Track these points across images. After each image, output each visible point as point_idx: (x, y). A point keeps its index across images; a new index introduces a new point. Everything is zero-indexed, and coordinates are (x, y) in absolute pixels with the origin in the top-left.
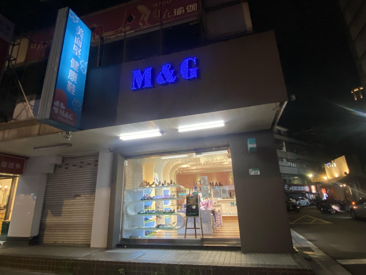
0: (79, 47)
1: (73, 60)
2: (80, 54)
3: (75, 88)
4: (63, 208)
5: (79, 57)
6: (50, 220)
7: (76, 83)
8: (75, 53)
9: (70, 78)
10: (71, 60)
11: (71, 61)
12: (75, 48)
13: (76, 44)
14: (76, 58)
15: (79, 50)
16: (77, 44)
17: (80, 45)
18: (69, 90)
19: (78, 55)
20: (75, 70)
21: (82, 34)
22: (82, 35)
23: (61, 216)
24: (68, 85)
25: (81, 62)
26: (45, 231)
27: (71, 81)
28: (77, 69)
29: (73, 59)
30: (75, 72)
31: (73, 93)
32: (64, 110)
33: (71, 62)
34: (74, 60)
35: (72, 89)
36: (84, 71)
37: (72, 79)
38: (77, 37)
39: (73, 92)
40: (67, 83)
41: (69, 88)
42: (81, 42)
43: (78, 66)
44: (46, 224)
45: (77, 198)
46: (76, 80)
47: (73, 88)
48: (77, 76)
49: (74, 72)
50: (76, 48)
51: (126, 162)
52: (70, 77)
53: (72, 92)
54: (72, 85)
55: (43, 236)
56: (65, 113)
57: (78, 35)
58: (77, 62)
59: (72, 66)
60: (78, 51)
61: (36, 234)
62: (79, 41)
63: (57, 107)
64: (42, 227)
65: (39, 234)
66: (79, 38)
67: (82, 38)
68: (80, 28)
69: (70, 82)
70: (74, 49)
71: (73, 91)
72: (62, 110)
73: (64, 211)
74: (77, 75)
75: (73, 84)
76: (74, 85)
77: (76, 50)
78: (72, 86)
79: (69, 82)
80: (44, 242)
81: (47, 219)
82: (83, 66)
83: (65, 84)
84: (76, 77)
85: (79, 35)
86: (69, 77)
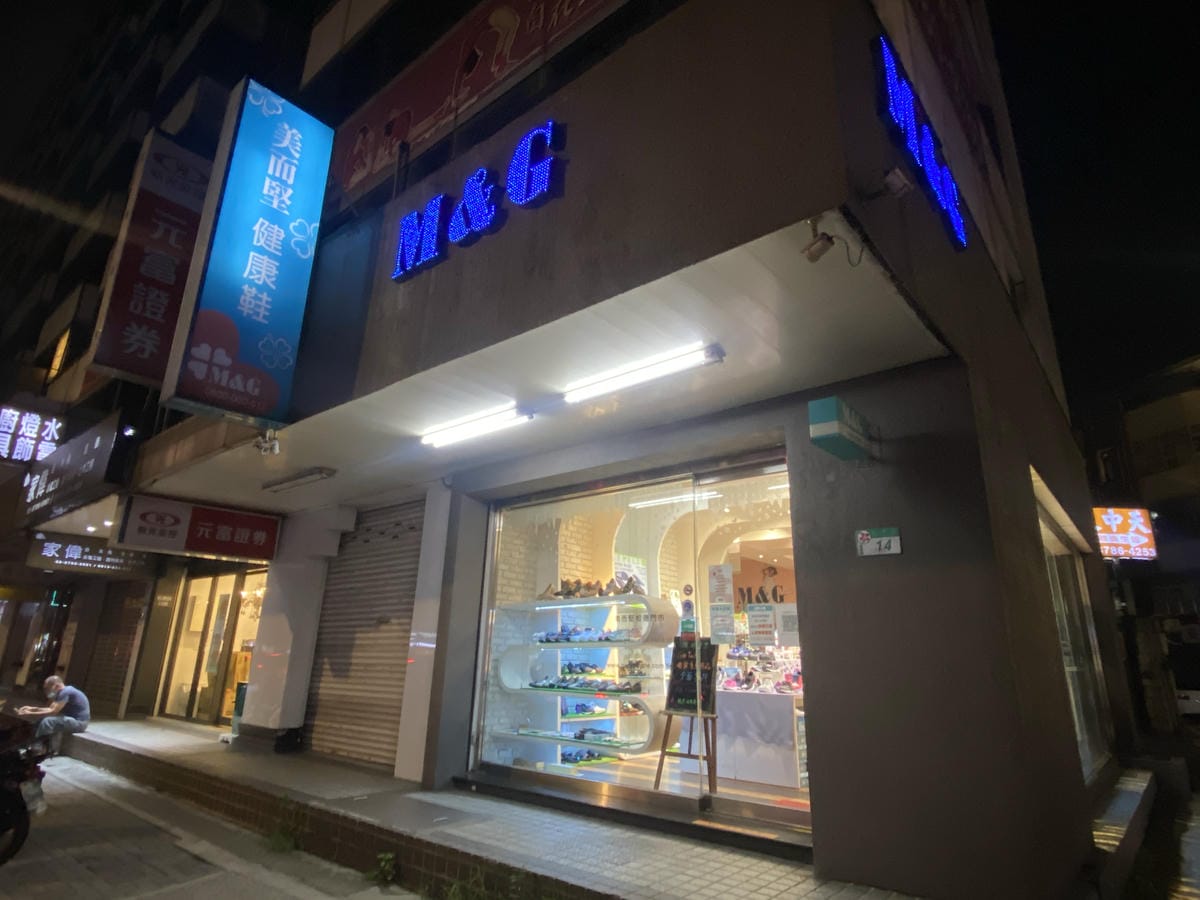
0: (284, 183)
1: (263, 224)
2: (289, 203)
3: (267, 302)
4: (354, 654)
5: (286, 212)
6: (329, 687)
7: (274, 287)
8: (272, 203)
9: (252, 277)
10: (254, 224)
11: (256, 228)
12: (271, 187)
13: (273, 178)
14: (275, 217)
15: (286, 191)
16: (277, 175)
17: (288, 176)
18: (246, 311)
19: (283, 206)
20: (272, 250)
21: (299, 144)
22: (298, 149)
23: (347, 677)
24: (243, 297)
25: (294, 227)
26: (317, 717)
27: (251, 283)
28: (276, 249)
29: (261, 220)
30: (270, 258)
31: (260, 319)
32: (227, 368)
33: (254, 232)
34: (267, 223)
35: (259, 306)
36: (305, 251)
37: (259, 279)
38: (275, 154)
39: (261, 316)
40: (242, 292)
41: (247, 305)
42: (294, 169)
43: (281, 239)
44: (320, 697)
45: (384, 627)
46: (274, 279)
47: (263, 303)
48: (278, 268)
49: (265, 257)
50: (274, 189)
51: (499, 522)
52: (251, 273)
53: (258, 314)
54: (260, 296)
55: (312, 731)
56: (231, 376)
57: (284, 148)
58: (276, 227)
59: (258, 241)
60: (280, 195)
61: (296, 722)
62: (286, 166)
63: (205, 362)
64: (312, 707)
65: (305, 725)
66: (284, 158)
67: (297, 155)
68: (291, 129)
69: (251, 287)
70: (265, 191)
71: (262, 312)
72: (222, 368)
73: (357, 664)
74: (277, 264)
75: (262, 293)
76: (265, 294)
77: (272, 193)
78: (261, 300)
79: (246, 288)
80: (314, 748)
81: (322, 685)
82: (299, 237)
83: (235, 293)
84: (275, 272)
85: (287, 148)
86: (245, 275)
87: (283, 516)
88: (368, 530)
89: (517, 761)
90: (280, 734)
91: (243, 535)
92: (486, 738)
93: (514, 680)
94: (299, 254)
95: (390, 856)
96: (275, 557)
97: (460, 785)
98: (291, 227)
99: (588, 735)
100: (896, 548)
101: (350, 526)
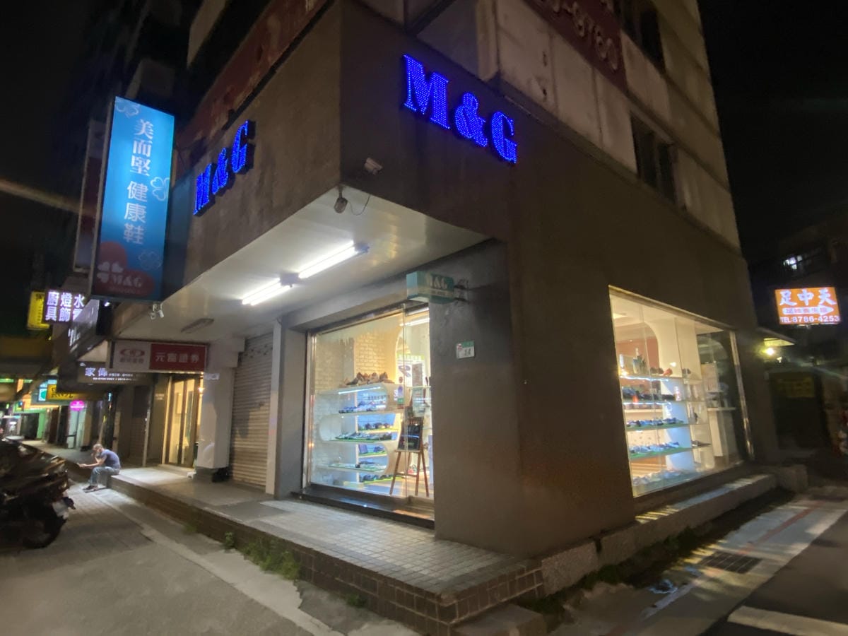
0: (145, 157)
1: (133, 185)
2: (148, 168)
3: (141, 231)
4: (249, 424)
5: (147, 175)
6: (239, 444)
7: (144, 222)
8: (137, 171)
9: (129, 218)
10: (128, 186)
11: (129, 188)
12: (136, 161)
13: (137, 155)
14: (141, 179)
15: (146, 161)
16: (139, 152)
17: (147, 152)
18: (128, 239)
19: (145, 171)
20: (141, 200)
21: (151, 130)
22: (152, 133)
23: (246, 438)
24: (125, 231)
25: (153, 183)
26: (235, 461)
27: (130, 222)
28: (143, 198)
29: (132, 182)
30: (139, 204)
31: (138, 242)
32: (120, 274)
33: (128, 191)
34: (136, 184)
35: (137, 235)
36: (162, 196)
37: (134, 219)
38: (136, 140)
39: (138, 240)
40: (125, 228)
41: (128, 235)
42: (150, 147)
43: (145, 191)
44: (236, 450)
45: (262, 408)
46: (144, 217)
47: (139, 233)
48: (146, 210)
49: (137, 205)
50: (138, 162)
51: (314, 341)
52: (129, 216)
53: (135, 239)
54: (136, 228)
55: (232, 469)
56: (124, 278)
57: (141, 135)
58: (142, 185)
59: (131, 196)
60: (143, 165)
61: (223, 464)
62: (145, 146)
63: (106, 272)
64: (232, 455)
65: (230, 465)
66: (143, 141)
67: (151, 138)
68: (145, 122)
69: (130, 224)
70: (133, 164)
71: (139, 238)
72: (117, 274)
73: (251, 430)
74: (145, 207)
75: (137, 227)
76: (139, 227)
77: (137, 165)
78: (137, 231)
79: (127, 225)
80: (235, 479)
81: (236, 443)
82: (157, 188)
83: (121, 230)
84: (144, 212)
85: (144, 134)
86: (126, 217)
87: (208, 345)
88: (252, 350)
89: (335, 482)
90: (214, 471)
91: (184, 358)
92: (313, 469)
93: (327, 435)
94: (159, 199)
95: (231, 534)
96: (205, 369)
97: (295, 496)
98: (151, 183)
99: (362, 466)
100: (472, 354)
101: (242, 349)
